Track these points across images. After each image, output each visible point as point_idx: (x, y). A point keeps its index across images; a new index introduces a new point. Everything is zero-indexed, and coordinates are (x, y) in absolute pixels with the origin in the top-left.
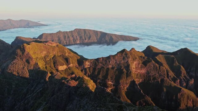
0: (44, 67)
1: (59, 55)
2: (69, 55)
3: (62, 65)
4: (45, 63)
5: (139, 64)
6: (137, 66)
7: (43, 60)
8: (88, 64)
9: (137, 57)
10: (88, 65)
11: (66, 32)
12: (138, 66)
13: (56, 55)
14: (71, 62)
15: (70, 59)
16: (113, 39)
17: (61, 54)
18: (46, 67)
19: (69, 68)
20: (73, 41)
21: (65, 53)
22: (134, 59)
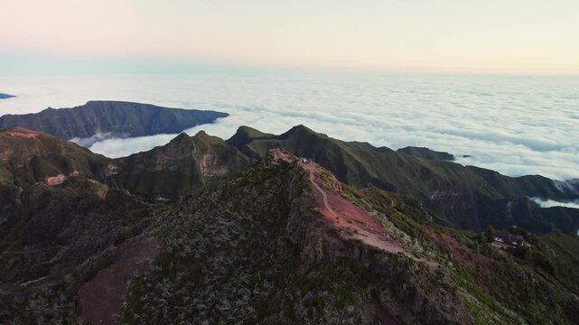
0: (12, 182)
1: (46, 155)
2: (70, 154)
3: (55, 174)
4: (11, 175)
5: (213, 159)
6: (210, 163)
7: (8, 169)
8: (113, 167)
9: (209, 146)
10: (114, 170)
11: (67, 110)
12: (212, 163)
13: (39, 155)
14: (74, 167)
15: (72, 160)
16: (175, 118)
17: (50, 153)
18: (16, 183)
19: (72, 179)
20: (84, 130)
21: (60, 150)
22: (203, 151)
